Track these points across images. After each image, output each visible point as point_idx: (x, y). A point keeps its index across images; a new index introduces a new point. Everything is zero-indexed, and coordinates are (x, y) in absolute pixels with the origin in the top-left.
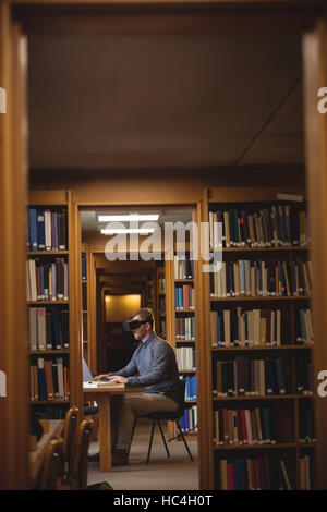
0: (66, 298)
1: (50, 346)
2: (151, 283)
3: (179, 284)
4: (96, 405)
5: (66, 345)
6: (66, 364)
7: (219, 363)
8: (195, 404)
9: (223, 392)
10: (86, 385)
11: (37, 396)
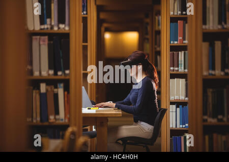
0: (67, 28)
1: (51, 72)
2: (148, 20)
3: (174, 20)
4: (94, 130)
5: (67, 72)
6: (67, 89)
7: (210, 91)
8: (187, 132)
9: (213, 117)
10: (85, 111)
11: (39, 119)
